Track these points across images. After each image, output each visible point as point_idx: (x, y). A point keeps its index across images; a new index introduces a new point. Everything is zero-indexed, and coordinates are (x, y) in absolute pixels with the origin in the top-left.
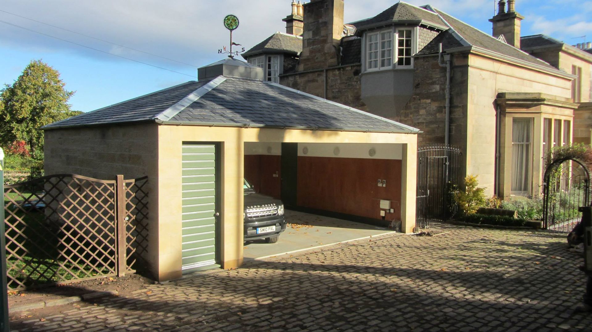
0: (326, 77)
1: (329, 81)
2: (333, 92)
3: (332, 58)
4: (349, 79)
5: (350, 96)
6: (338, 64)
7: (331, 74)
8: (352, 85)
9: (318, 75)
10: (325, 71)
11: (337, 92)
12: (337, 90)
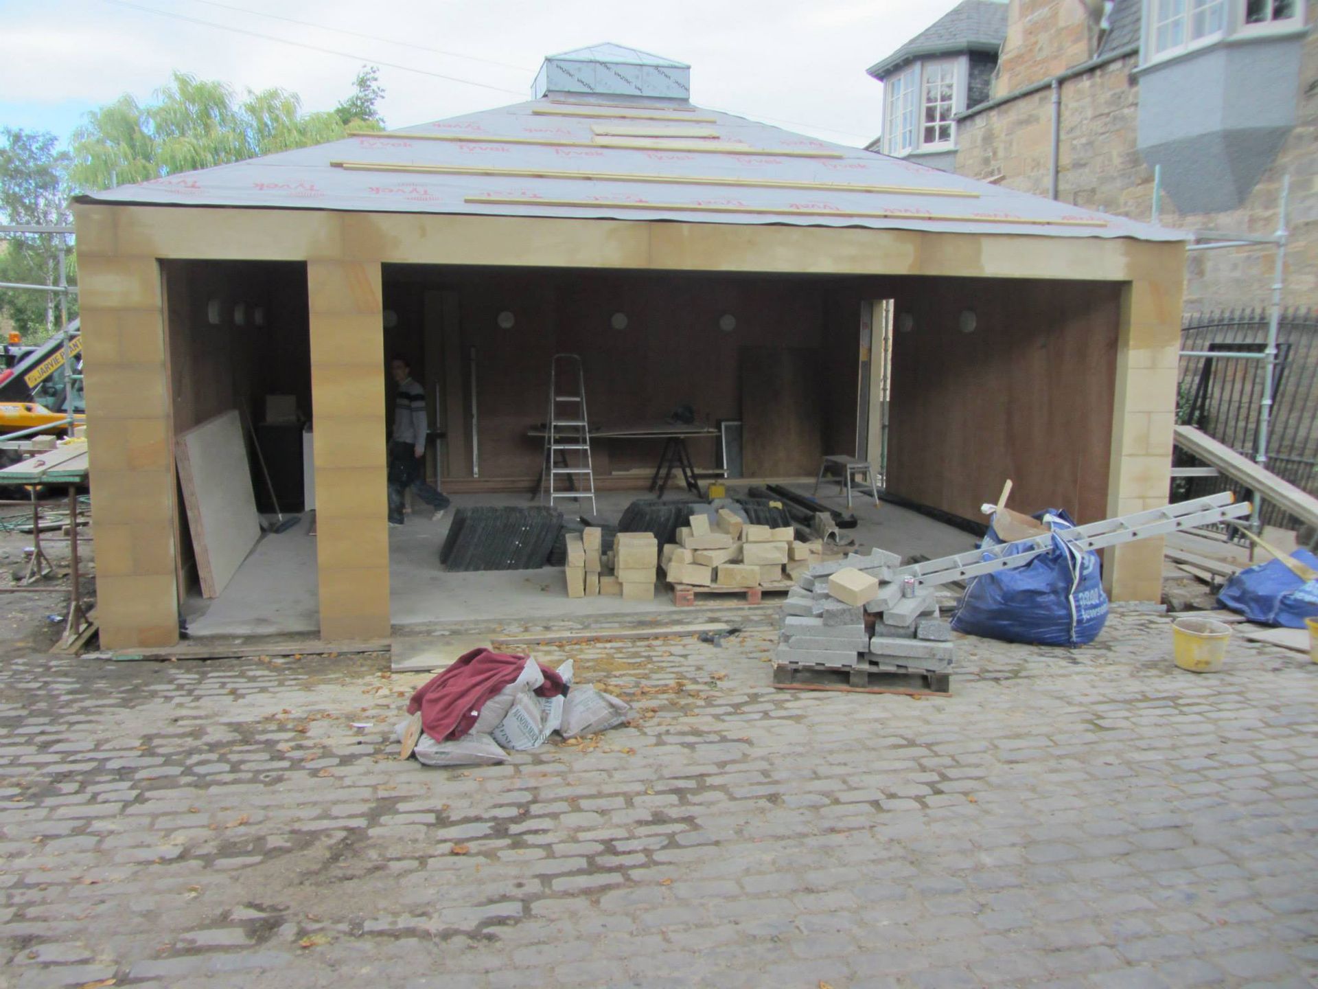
0: (1059, 103)
1: (1066, 114)
2: (1074, 148)
3: (1076, 41)
4: (1117, 99)
5: (1115, 153)
6: (1091, 57)
7: (1069, 88)
8: (1123, 118)
9: (1041, 100)
10: (1054, 85)
11: (1084, 145)
12: (1084, 140)
